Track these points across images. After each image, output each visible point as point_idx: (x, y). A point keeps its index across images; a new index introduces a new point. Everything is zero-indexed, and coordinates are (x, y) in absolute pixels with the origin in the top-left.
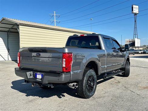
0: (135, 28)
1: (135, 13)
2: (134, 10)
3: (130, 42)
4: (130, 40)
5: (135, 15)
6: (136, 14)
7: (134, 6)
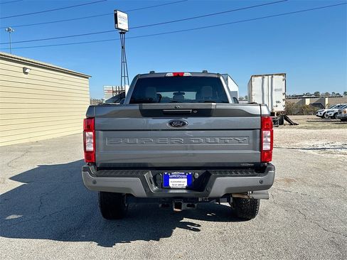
0: (124, 62)
1: (122, 30)
2: (119, 21)
3: (113, 92)
4: (115, 90)
5: (121, 33)
6: (123, 32)
7: (119, 13)
